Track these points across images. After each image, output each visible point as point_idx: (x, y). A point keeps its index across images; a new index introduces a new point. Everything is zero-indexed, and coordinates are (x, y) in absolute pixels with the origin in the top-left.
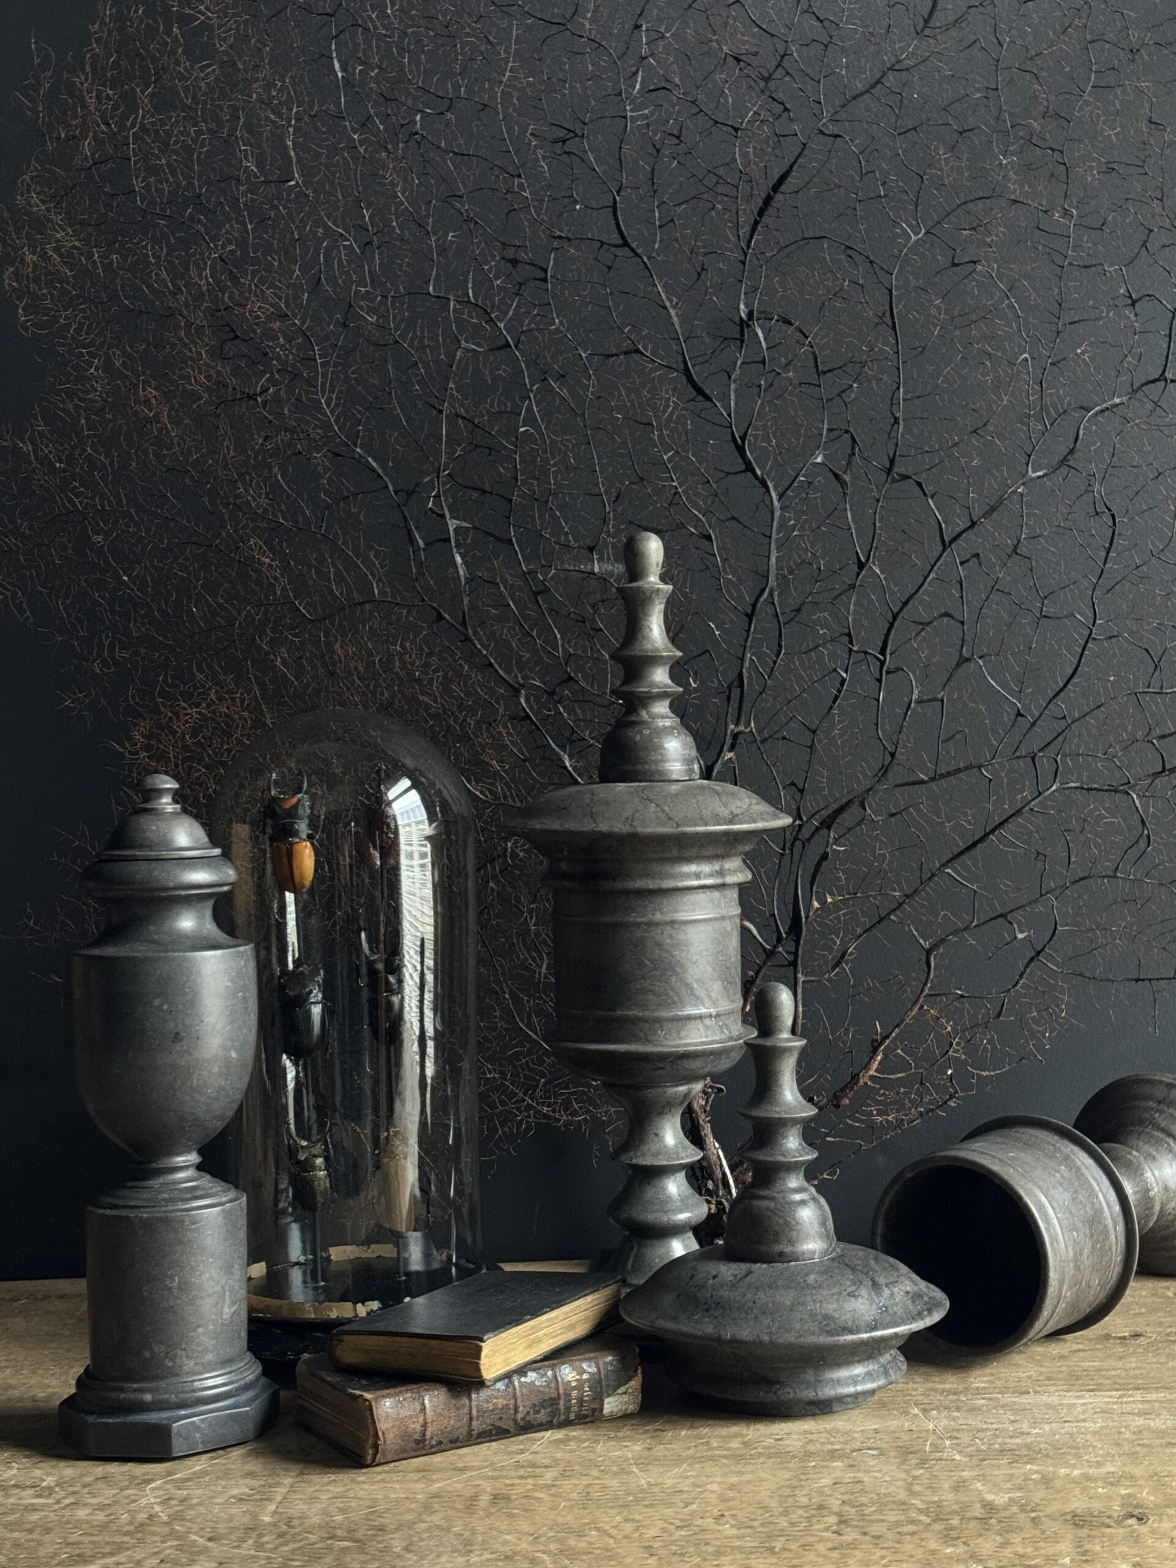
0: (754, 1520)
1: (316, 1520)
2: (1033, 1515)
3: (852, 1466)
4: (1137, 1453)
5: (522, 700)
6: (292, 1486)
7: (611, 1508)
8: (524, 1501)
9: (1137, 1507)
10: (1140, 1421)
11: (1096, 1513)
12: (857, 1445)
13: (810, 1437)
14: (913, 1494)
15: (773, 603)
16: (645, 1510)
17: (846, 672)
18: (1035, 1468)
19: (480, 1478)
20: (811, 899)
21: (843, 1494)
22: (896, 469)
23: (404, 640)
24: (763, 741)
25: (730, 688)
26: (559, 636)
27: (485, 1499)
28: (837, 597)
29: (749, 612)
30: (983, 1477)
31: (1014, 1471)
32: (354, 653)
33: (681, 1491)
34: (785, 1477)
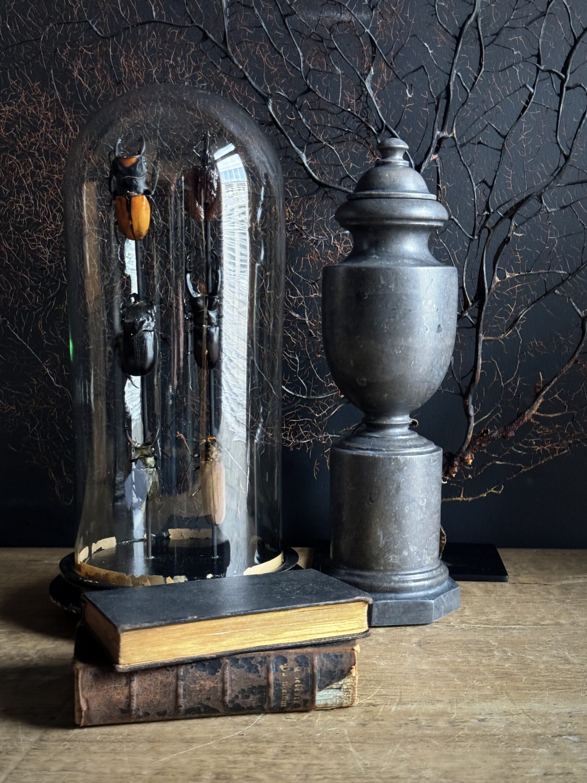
3: (556, 754)
5: (270, 107)
6: (27, 754)
13: (511, 718)
15: (477, 28)
17: (533, 88)
19: (204, 753)
20: (494, 275)
23: (176, 55)
24: (463, 145)
25: (438, 99)
26: (301, 53)
27: (208, 777)
28: (530, 23)
29: (457, 35)
32: (137, 66)
33: (397, 777)
34: (496, 764)
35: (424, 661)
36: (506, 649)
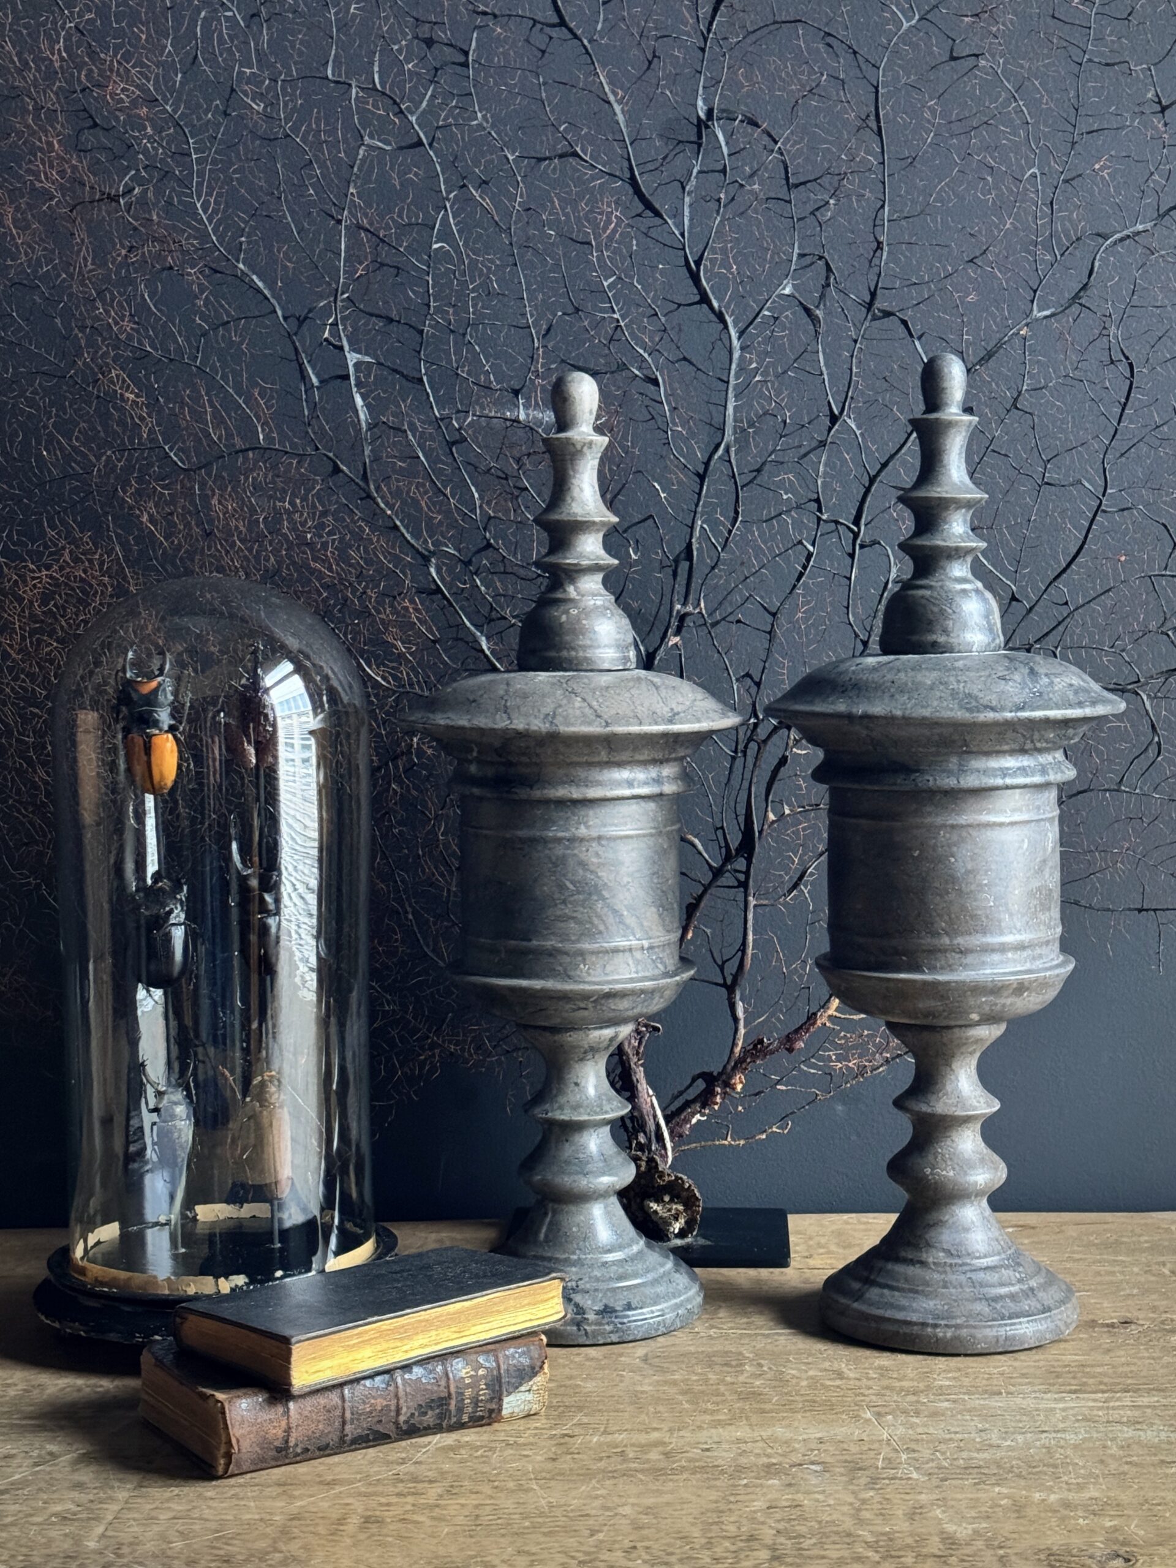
0: (672, 1554)
1: (150, 1547)
2: (1001, 1552)
3: (790, 1485)
4: (1125, 1474)
5: (433, 570)
6: (126, 1503)
7: (503, 1536)
8: (400, 1525)
9: (1124, 1544)
10: (1129, 1433)
11: (1075, 1552)
12: (796, 1458)
13: (743, 1447)
14: (861, 1522)
15: (730, 461)
16: (542, 1539)
17: (813, 545)
18: (1005, 1491)
19: (350, 1495)
20: (766, 811)
21: (779, 1521)
22: (878, 304)
23: (294, 495)
24: (715, 624)
25: (677, 561)
26: (476, 495)
27: (355, 1520)
28: (805, 455)
29: (701, 471)
30: (943, 1502)
31: (980, 1495)
32: (235, 510)
33: (587, 1515)
34: (711, 1498)
35: (647, 1381)
36: (762, 1362)
